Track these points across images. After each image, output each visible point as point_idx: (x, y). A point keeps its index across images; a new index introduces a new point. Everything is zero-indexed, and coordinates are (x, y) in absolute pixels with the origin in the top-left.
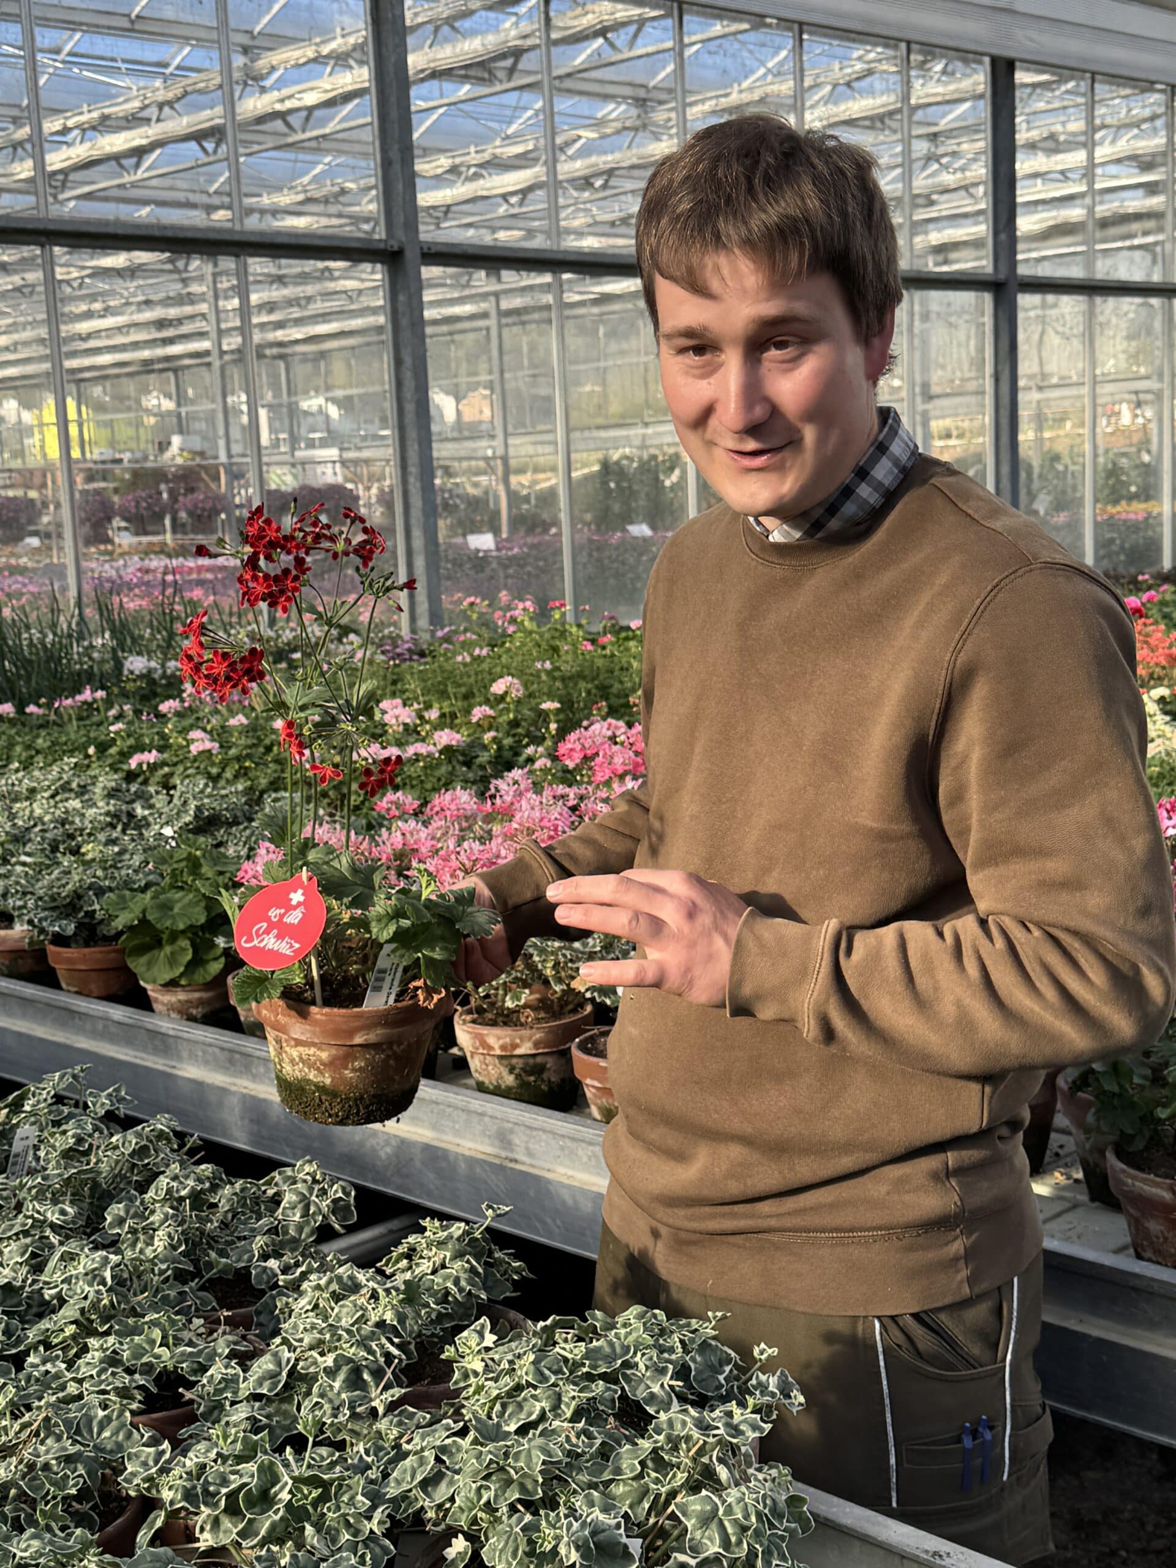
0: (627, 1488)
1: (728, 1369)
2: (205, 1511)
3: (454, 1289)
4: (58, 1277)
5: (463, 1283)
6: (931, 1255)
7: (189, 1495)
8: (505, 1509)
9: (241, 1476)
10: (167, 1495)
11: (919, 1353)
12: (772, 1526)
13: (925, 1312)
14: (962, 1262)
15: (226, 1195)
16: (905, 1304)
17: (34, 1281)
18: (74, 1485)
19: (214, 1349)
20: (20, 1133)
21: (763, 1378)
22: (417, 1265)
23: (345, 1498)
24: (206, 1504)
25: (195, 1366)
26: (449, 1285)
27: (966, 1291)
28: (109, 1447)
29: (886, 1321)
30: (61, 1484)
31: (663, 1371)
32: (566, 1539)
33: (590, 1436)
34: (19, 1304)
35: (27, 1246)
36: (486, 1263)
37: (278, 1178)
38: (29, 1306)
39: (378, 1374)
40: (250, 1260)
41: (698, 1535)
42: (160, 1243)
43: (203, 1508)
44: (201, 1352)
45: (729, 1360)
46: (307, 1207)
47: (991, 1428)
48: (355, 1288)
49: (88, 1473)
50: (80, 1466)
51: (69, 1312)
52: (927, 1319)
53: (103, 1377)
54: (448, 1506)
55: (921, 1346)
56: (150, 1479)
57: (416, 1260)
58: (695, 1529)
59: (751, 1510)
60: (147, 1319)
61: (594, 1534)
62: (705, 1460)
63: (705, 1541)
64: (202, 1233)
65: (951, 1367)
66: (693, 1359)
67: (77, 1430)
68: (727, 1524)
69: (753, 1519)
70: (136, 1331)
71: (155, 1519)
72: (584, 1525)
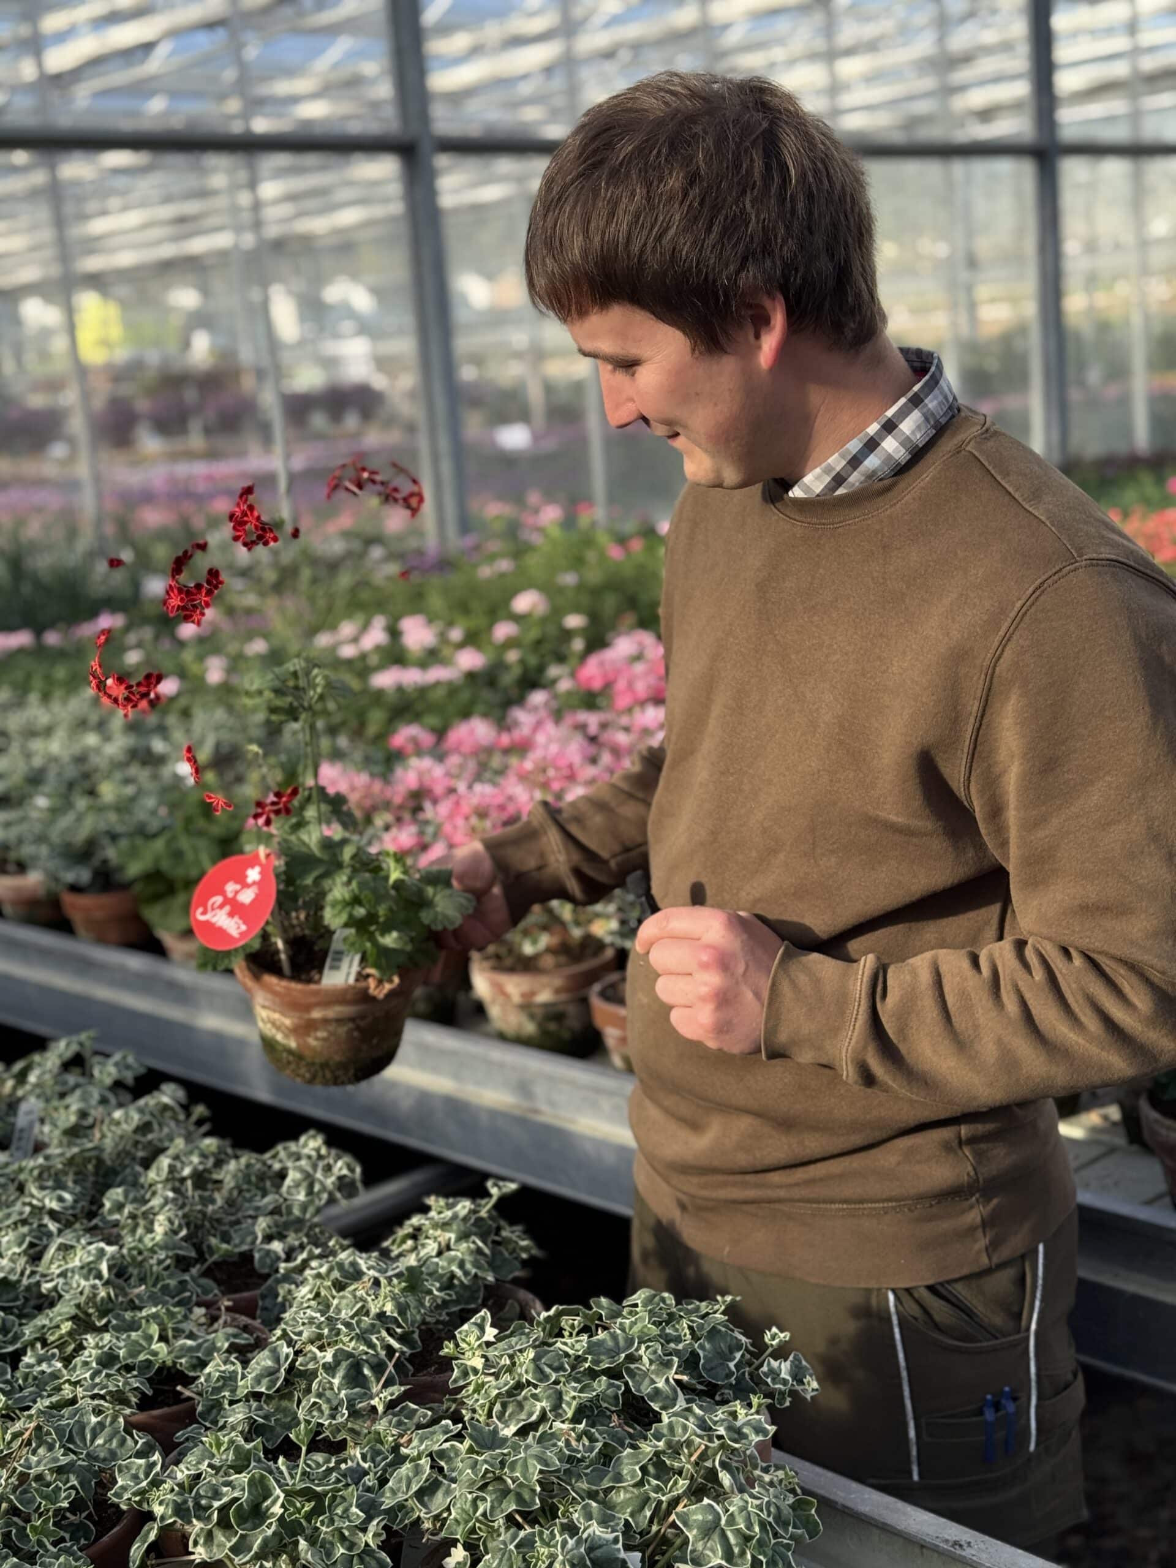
0: (628, 1496)
1: (738, 1355)
2: (198, 1525)
3: (459, 1273)
4: (55, 1270)
5: (468, 1266)
6: (946, 1225)
7: (180, 1510)
8: (501, 1521)
9: (233, 1488)
10: (158, 1510)
11: (937, 1326)
12: (776, 1535)
13: (941, 1284)
14: (980, 1230)
15: (231, 1171)
16: (920, 1276)
17: (33, 1273)
18: (66, 1498)
19: (214, 1343)
20: (24, 1107)
21: (775, 1364)
22: (423, 1246)
23: (339, 1511)
24: (198, 1518)
25: (194, 1361)
26: (455, 1268)
27: (985, 1260)
28: (102, 1455)
29: (902, 1294)
30: (52, 1498)
31: (668, 1365)
32: (561, 1557)
33: (593, 1440)
34: (16, 1299)
35: (24, 1236)
36: (494, 1242)
37: (282, 1154)
38: (26, 1299)
39: (378, 1368)
40: (253, 1242)
41: (700, 1546)
42: (160, 1228)
43: (195, 1521)
44: (199, 1346)
45: (739, 1346)
46: (311, 1186)
47: (1015, 1399)
48: (357, 1275)
49: (81, 1483)
50: (72, 1477)
51: (64, 1309)
52: (944, 1293)
53: (97, 1380)
54: (445, 1515)
55: (937, 1318)
56: (142, 1492)
57: (422, 1240)
58: (695, 1541)
59: (754, 1519)
60: (144, 1313)
61: (590, 1550)
62: (708, 1464)
63: (708, 1552)
64: (204, 1214)
65: (971, 1339)
66: (702, 1347)
67: (70, 1439)
68: (730, 1535)
69: (757, 1529)
70: (133, 1326)
71: (149, 1532)
72: (579, 1543)
